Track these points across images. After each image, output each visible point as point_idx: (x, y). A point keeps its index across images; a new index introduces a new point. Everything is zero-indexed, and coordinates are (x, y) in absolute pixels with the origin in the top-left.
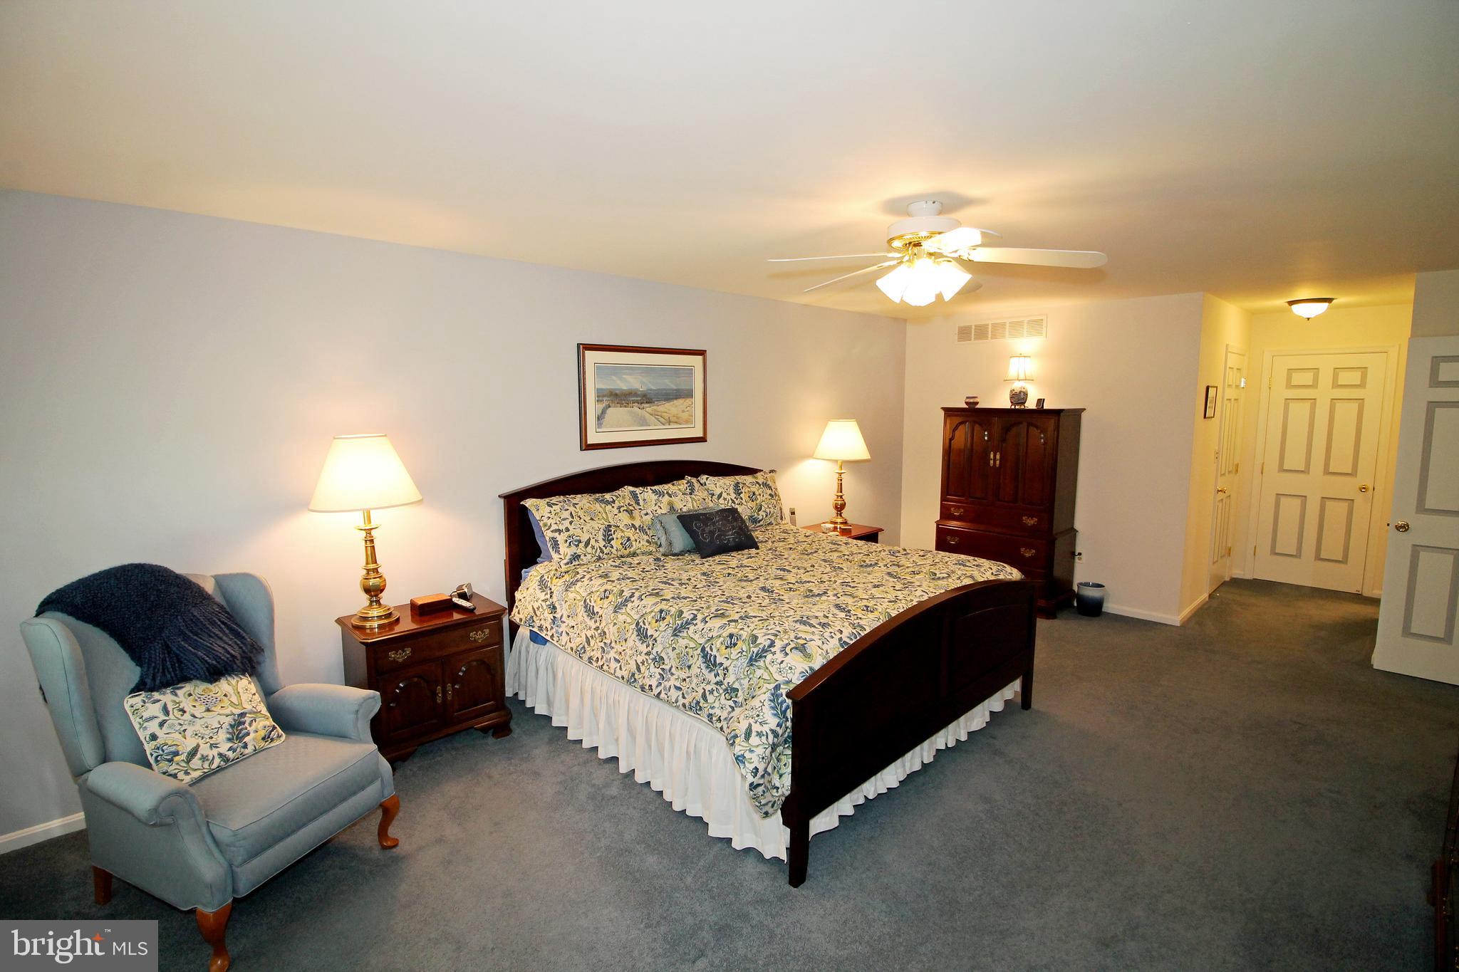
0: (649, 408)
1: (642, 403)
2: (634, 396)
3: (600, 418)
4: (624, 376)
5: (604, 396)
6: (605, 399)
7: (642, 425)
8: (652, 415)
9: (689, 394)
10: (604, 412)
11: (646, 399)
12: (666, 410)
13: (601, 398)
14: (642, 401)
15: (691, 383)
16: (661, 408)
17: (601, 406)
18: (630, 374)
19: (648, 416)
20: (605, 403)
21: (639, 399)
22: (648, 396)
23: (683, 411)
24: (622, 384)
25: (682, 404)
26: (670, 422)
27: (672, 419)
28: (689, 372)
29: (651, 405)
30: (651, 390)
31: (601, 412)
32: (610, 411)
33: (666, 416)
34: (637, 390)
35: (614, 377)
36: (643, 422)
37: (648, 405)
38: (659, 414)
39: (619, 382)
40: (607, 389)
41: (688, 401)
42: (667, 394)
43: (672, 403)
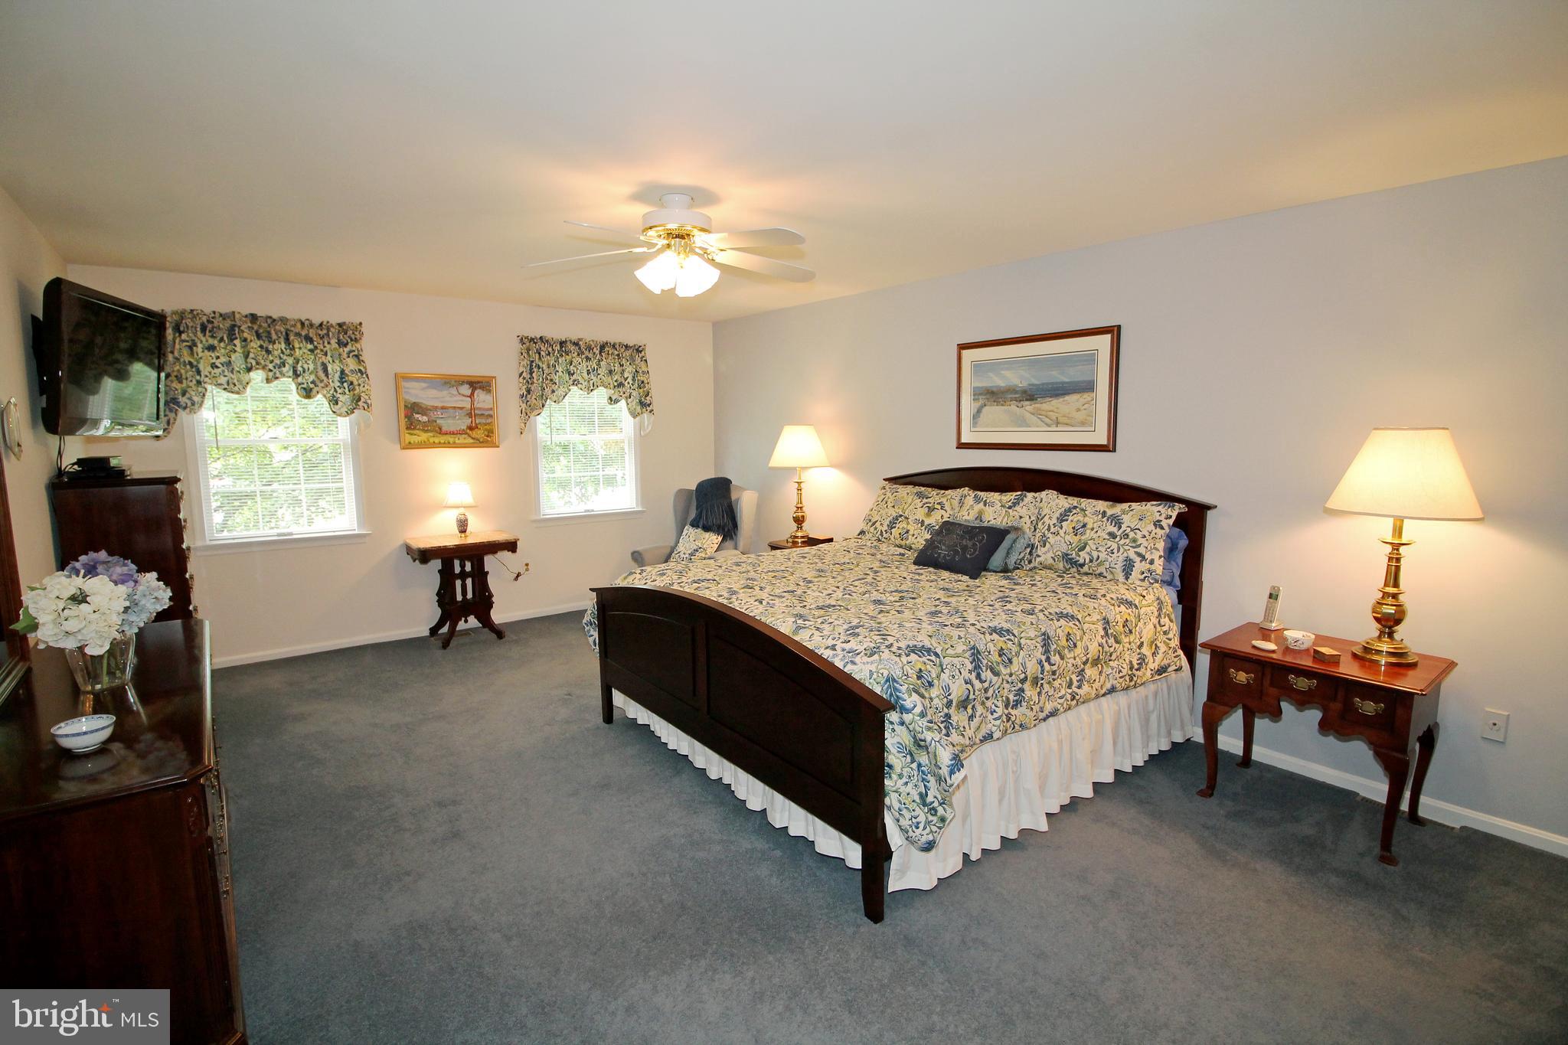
0: (1029, 406)
1: (1020, 401)
2: (1011, 393)
3: (977, 415)
4: (1003, 372)
5: (981, 394)
6: (980, 397)
7: (1020, 426)
8: (1033, 414)
9: (1089, 387)
10: (979, 411)
11: (1030, 395)
12: (1051, 408)
13: (976, 397)
14: (1021, 398)
15: (1094, 372)
16: (1045, 406)
17: (978, 404)
18: (1007, 369)
19: (1028, 415)
20: (981, 402)
21: (1017, 396)
22: (1030, 392)
23: (1078, 410)
24: (997, 381)
25: (1078, 400)
26: (1057, 423)
27: (1061, 420)
28: (1091, 358)
29: (1032, 402)
30: (1033, 385)
31: (976, 410)
32: (985, 410)
33: (1053, 416)
34: (1017, 386)
35: (991, 374)
36: (1022, 422)
37: (1028, 403)
38: (1044, 413)
39: (995, 378)
40: (982, 387)
41: (1087, 396)
42: (1057, 389)
43: (1062, 399)
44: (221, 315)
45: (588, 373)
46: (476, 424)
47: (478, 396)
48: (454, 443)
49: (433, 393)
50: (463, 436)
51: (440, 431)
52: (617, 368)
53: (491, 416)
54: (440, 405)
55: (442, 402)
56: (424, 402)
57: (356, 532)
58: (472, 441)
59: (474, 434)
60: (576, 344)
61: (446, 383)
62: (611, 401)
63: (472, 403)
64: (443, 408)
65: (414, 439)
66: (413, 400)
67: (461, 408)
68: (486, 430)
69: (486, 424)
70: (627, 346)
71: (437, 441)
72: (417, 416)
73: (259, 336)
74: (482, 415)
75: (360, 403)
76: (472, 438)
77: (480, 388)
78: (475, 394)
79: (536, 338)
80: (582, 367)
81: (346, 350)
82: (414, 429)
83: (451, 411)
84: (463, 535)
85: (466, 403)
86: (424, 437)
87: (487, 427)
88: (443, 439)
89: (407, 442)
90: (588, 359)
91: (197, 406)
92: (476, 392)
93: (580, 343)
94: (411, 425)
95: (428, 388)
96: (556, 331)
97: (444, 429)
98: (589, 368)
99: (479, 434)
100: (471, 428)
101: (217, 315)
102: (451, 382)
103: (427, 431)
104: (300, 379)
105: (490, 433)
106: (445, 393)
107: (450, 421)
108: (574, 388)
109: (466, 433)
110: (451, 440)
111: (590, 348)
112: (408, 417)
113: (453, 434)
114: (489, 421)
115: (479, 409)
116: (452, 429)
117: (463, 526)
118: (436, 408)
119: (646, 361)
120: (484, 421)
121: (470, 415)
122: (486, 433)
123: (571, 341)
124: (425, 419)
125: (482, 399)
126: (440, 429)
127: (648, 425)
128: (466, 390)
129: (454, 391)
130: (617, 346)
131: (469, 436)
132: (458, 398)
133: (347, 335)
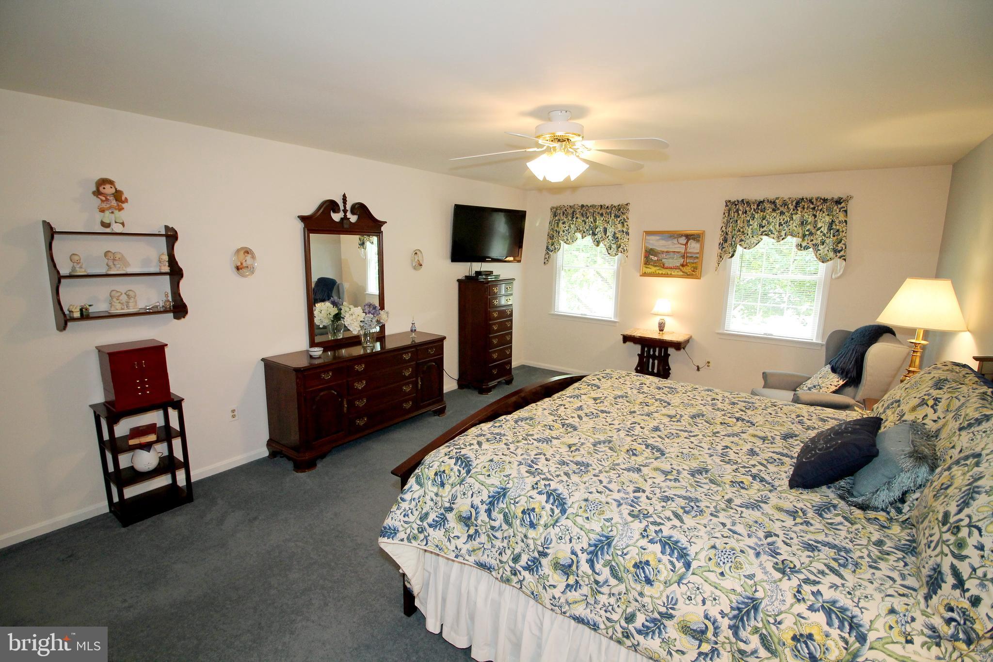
44: (570, 206)
45: (780, 225)
46: (686, 263)
47: (690, 244)
48: (671, 274)
49: (663, 242)
50: (677, 270)
51: (664, 267)
52: (810, 219)
53: (697, 258)
54: (666, 250)
55: (668, 248)
56: (657, 249)
57: (613, 319)
58: (682, 274)
59: (684, 269)
60: (773, 203)
61: (671, 236)
62: (801, 247)
63: (686, 249)
64: (667, 252)
65: (648, 271)
66: (651, 247)
67: (678, 252)
68: (693, 267)
69: (693, 263)
70: (825, 201)
71: (660, 272)
72: (651, 257)
73: (582, 215)
74: (691, 257)
75: (620, 249)
76: (683, 272)
77: (693, 239)
78: (689, 244)
79: (738, 201)
80: (774, 219)
81: (619, 219)
82: (649, 264)
83: (672, 254)
84: (661, 333)
85: (682, 249)
86: (653, 269)
87: (694, 265)
88: (664, 271)
89: (644, 272)
90: (782, 213)
91: (556, 250)
92: (690, 242)
93: (777, 201)
94: (647, 262)
95: (659, 239)
96: (755, 194)
97: (666, 265)
98: (781, 221)
99: (687, 269)
100: (683, 265)
101: (569, 207)
102: (673, 235)
103: (656, 266)
104: (596, 237)
105: (695, 269)
106: (670, 242)
107: (671, 260)
108: (765, 238)
109: (679, 269)
110: (669, 273)
111: (785, 204)
112: (646, 257)
113: (671, 268)
114: (696, 261)
115: (691, 253)
116: (671, 265)
117: (661, 327)
118: (663, 252)
119: (846, 211)
120: (692, 261)
121: (683, 257)
122: (693, 269)
123: (768, 201)
124: (656, 258)
125: (694, 246)
126: (664, 265)
127: (840, 269)
128: (683, 240)
129: (675, 241)
130: (814, 200)
131: (681, 270)
132: (677, 246)
133: (619, 212)
